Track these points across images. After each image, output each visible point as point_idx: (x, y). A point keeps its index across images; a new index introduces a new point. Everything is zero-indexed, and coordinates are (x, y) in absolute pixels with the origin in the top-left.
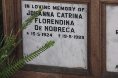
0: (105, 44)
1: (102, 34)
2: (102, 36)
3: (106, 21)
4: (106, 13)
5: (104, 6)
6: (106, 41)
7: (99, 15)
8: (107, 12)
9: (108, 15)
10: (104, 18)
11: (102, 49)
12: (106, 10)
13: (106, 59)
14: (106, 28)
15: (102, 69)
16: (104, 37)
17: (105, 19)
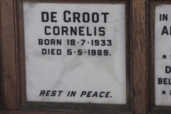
0: (24, 61)
1: (19, 46)
2: (19, 48)
3: (23, 25)
4: (22, 13)
5: (20, 3)
6: (24, 56)
7: (12, 17)
8: (25, 12)
9: (26, 17)
10: (21, 21)
11: (19, 68)
12: (22, 10)
13: (25, 82)
14: (23, 36)
15: (20, 99)
16: (22, 50)
17: (23, 22)
